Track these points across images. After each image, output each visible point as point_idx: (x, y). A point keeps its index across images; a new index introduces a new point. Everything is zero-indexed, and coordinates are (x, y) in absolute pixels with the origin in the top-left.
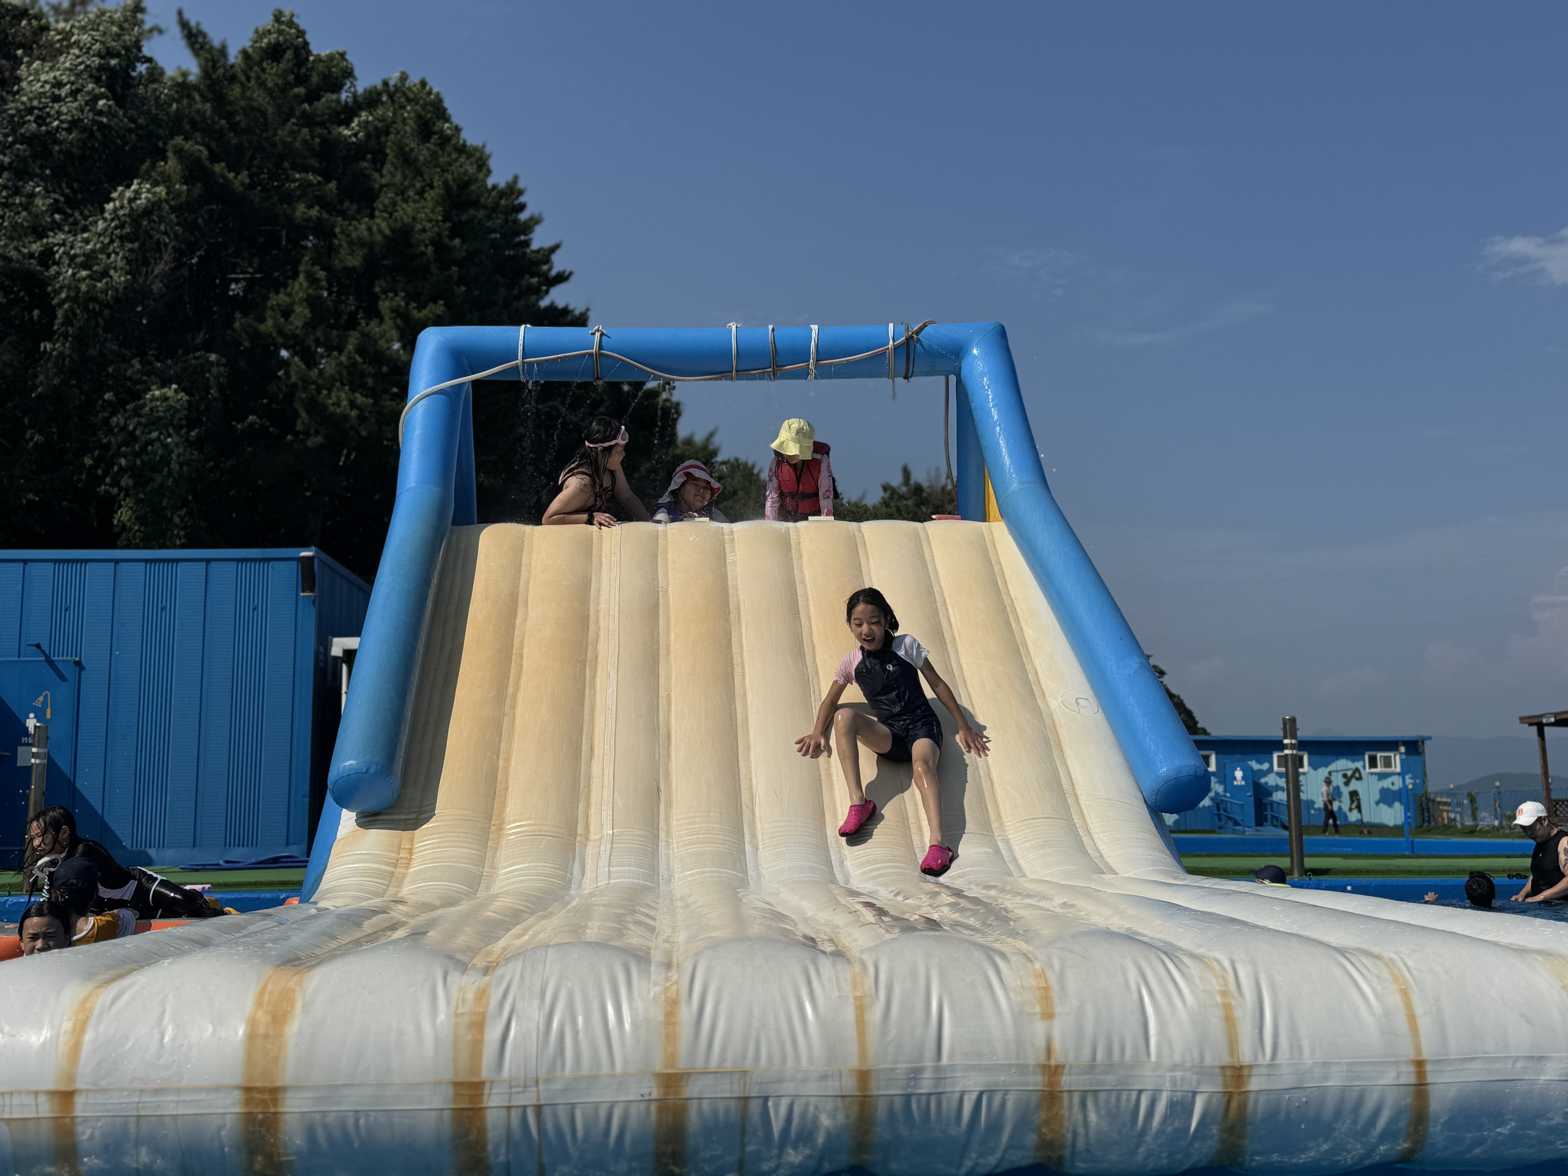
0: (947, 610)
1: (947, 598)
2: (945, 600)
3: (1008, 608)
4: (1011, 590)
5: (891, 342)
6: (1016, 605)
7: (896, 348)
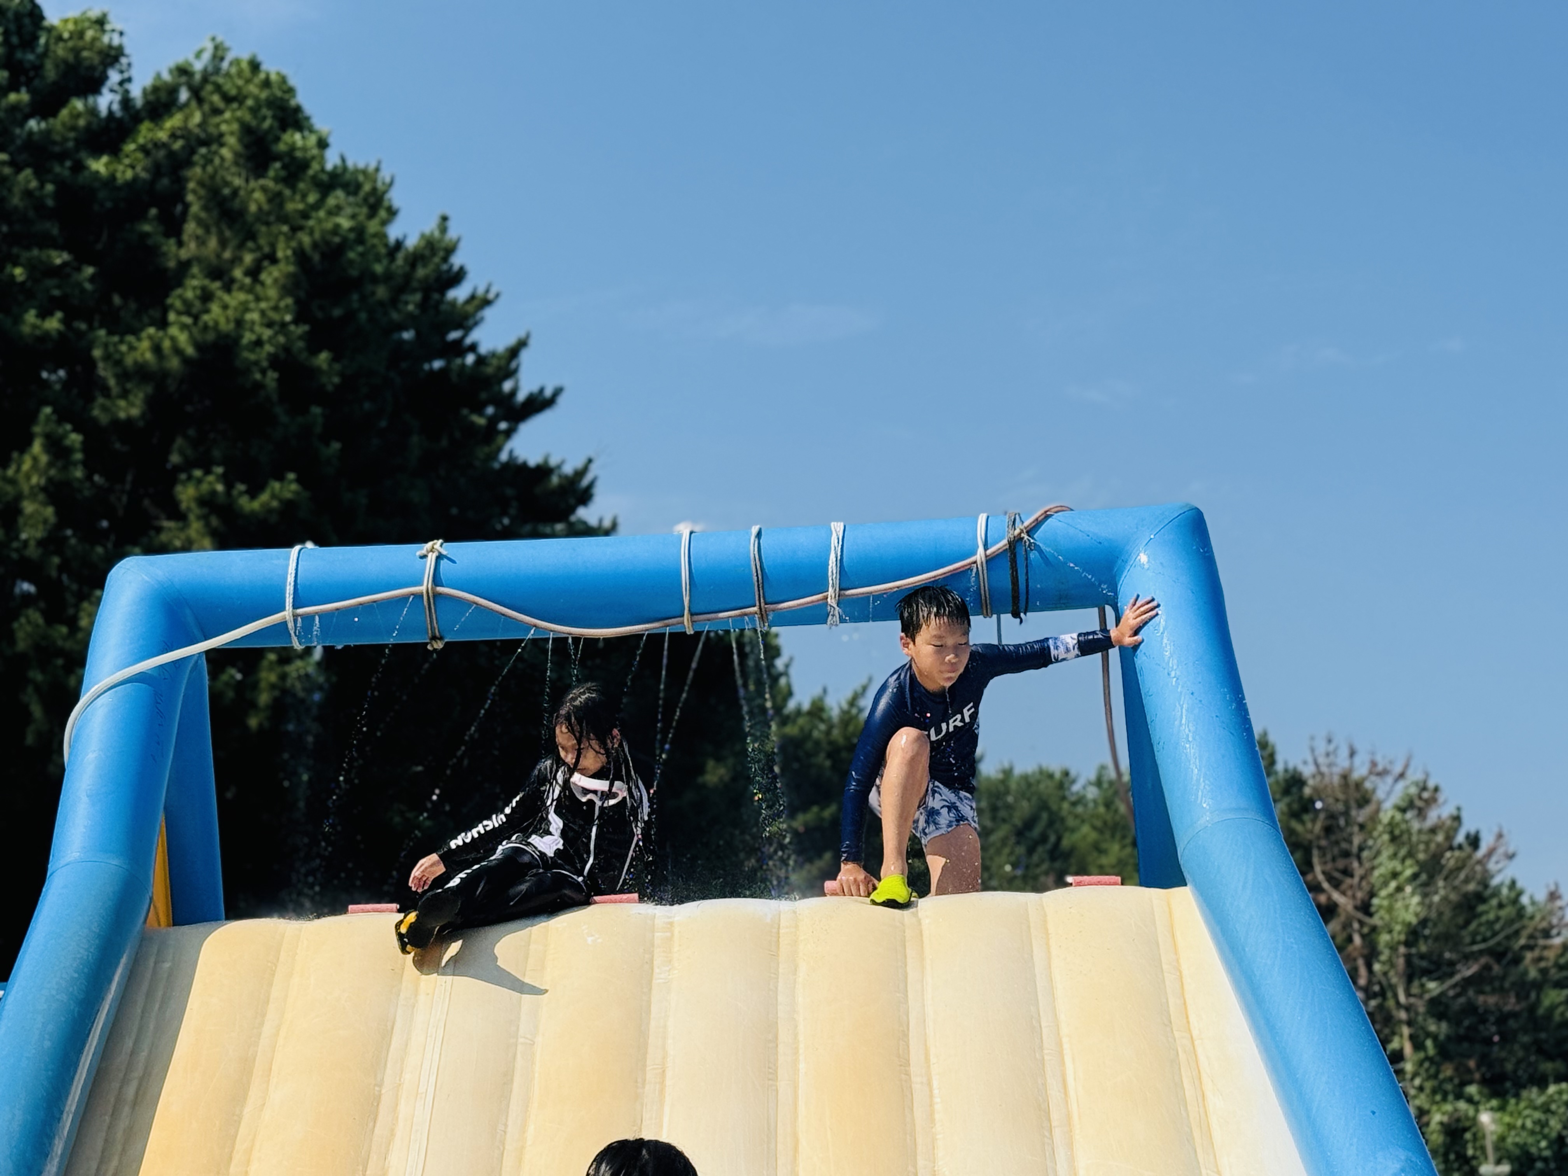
0: (1062, 1063)
1: (1065, 1040)
2: (1060, 1044)
3: (1182, 1056)
4: (1193, 1018)
5: (981, 550)
6: (1199, 1050)
7: (990, 560)
